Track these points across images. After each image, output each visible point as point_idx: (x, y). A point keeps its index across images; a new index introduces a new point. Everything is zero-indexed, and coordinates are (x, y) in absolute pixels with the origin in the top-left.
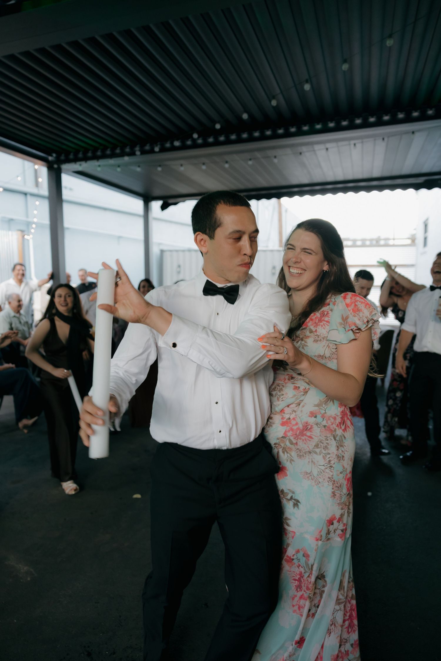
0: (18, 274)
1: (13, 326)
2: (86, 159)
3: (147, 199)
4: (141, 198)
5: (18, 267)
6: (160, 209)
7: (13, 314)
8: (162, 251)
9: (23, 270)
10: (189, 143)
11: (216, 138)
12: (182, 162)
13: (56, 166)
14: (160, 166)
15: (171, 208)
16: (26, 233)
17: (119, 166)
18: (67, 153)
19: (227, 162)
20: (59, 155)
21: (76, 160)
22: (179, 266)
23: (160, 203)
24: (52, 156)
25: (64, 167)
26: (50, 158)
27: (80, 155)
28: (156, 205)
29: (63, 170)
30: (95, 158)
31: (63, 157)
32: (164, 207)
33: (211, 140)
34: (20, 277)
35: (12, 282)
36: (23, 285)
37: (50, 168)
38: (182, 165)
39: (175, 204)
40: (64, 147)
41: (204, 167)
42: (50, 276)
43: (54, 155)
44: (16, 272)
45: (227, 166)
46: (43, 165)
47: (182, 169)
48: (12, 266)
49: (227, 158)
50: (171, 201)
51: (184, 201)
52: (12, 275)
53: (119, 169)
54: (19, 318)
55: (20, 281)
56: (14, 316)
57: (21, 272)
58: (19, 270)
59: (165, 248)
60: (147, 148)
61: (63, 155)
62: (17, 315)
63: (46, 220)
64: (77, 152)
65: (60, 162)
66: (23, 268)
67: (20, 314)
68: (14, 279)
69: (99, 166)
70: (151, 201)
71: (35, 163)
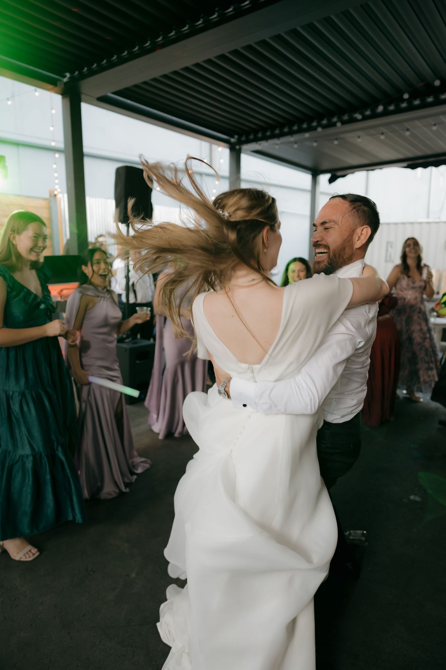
2: (265, 138)
3: (315, 173)
4: (310, 172)
6: (328, 182)
12: (359, 133)
13: (236, 147)
15: (340, 181)
17: (296, 143)
18: (248, 134)
19: (408, 130)
20: (240, 136)
21: (256, 140)
23: (328, 176)
24: (233, 137)
25: (245, 147)
26: (233, 140)
27: (260, 135)
28: (324, 178)
29: (242, 151)
30: (273, 136)
31: (243, 138)
32: (332, 180)
37: (232, 150)
38: (359, 137)
39: (344, 176)
40: (246, 128)
41: (382, 137)
43: (236, 137)
45: (408, 133)
46: (226, 148)
47: (359, 140)
49: (407, 125)
50: (339, 173)
51: (353, 173)
53: (296, 146)
61: (244, 136)
64: (256, 133)
65: (241, 143)
70: (319, 174)
71: (219, 146)
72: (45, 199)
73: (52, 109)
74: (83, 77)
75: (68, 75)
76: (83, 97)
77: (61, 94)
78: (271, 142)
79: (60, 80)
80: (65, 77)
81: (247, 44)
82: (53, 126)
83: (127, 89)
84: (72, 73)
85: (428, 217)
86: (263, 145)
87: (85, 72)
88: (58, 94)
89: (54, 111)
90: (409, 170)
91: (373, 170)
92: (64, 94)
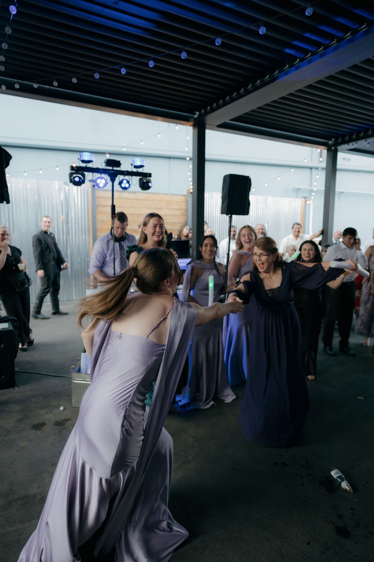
0: (295, 232)
5: (296, 226)
9: (299, 228)
13: (333, 148)
16: (308, 199)
20: (337, 138)
21: (349, 141)
24: (331, 140)
25: (340, 148)
26: (330, 142)
27: (354, 137)
29: (339, 150)
30: (366, 137)
31: (340, 140)
34: (296, 234)
36: (299, 239)
37: (329, 150)
40: (340, 133)
42: (321, 232)
43: (333, 140)
46: (324, 149)
48: (292, 225)
52: (291, 231)
55: (297, 236)
57: (297, 230)
58: (296, 228)
61: (340, 138)
63: (323, 188)
64: (351, 135)
65: (337, 144)
66: (299, 226)
68: (293, 234)
69: (369, 143)
71: (318, 148)
72: (184, 196)
73: (187, 136)
74: (207, 113)
75: (198, 113)
76: (207, 126)
77: (192, 126)
78: (370, 140)
79: (192, 117)
80: (195, 114)
81: (329, 75)
82: (188, 147)
83: (240, 116)
84: (200, 111)
86: (361, 144)
87: (208, 110)
88: (190, 126)
89: (188, 138)
92: (194, 126)
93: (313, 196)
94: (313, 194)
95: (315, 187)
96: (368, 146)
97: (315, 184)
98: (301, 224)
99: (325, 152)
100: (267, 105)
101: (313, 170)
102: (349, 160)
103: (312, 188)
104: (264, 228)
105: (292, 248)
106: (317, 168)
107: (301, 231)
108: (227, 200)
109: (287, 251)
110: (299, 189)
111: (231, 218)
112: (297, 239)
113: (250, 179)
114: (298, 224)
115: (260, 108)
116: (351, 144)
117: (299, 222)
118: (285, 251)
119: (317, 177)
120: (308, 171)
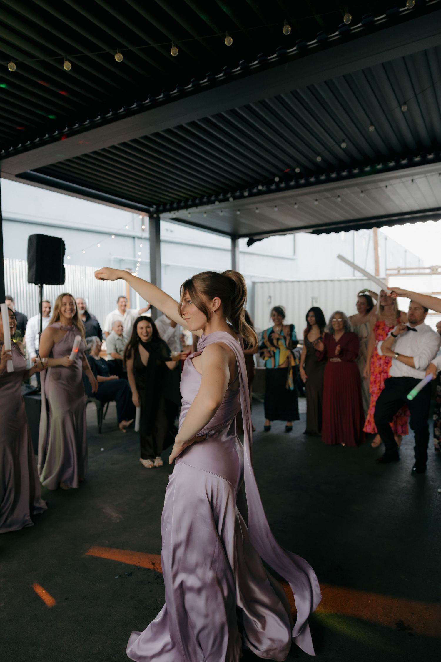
0: (121, 306)
1: (117, 347)
2: (178, 209)
3: (235, 237)
4: (229, 237)
5: (121, 300)
6: (246, 245)
7: (117, 337)
8: (254, 283)
9: (125, 302)
10: (273, 187)
11: (297, 182)
13: (155, 216)
14: (239, 210)
15: (256, 244)
17: (205, 213)
18: (165, 204)
19: (296, 203)
20: (158, 206)
21: (171, 210)
22: (270, 297)
23: (246, 240)
24: (152, 207)
25: (162, 216)
26: (151, 209)
27: (175, 205)
28: (242, 242)
29: (161, 219)
30: (186, 207)
31: (161, 208)
32: (249, 243)
33: (292, 183)
34: (123, 308)
35: (117, 312)
36: (126, 314)
37: (151, 217)
38: (257, 208)
39: (260, 240)
40: (162, 200)
41: (277, 209)
42: (149, 307)
43: (155, 207)
44: (120, 303)
45: (296, 207)
46: (146, 216)
47: (258, 211)
49: (299, 199)
50: (256, 238)
51: (268, 237)
52: (116, 306)
54: (121, 340)
55: (124, 311)
56: (118, 339)
57: (123, 304)
58: (122, 302)
59: (256, 280)
60: (238, 194)
61: (161, 206)
62: (121, 338)
63: (148, 260)
64: (172, 203)
65: (159, 212)
66: (125, 300)
67: (123, 337)
68: (119, 309)
69: (189, 213)
70: (238, 238)
71: (140, 215)
78: (191, 210)
81: (144, 135)
83: (45, 167)
85: (354, 276)
86: (182, 214)
90: (314, 236)
91: (285, 235)
93: (138, 267)
94: (138, 265)
95: (139, 258)
96: (189, 216)
97: (140, 253)
98: (128, 297)
99: (147, 219)
100: (77, 158)
101: (136, 239)
102: (172, 231)
103: (136, 259)
104: (84, 302)
105: (117, 324)
106: (140, 238)
107: (128, 304)
108: (35, 266)
109: (113, 329)
110: (122, 260)
111: (41, 288)
112: (123, 315)
113: (63, 242)
114: (124, 297)
115: (69, 160)
116: (172, 212)
117: (124, 294)
118: (111, 328)
119: (141, 246)
120: (130, 241)
